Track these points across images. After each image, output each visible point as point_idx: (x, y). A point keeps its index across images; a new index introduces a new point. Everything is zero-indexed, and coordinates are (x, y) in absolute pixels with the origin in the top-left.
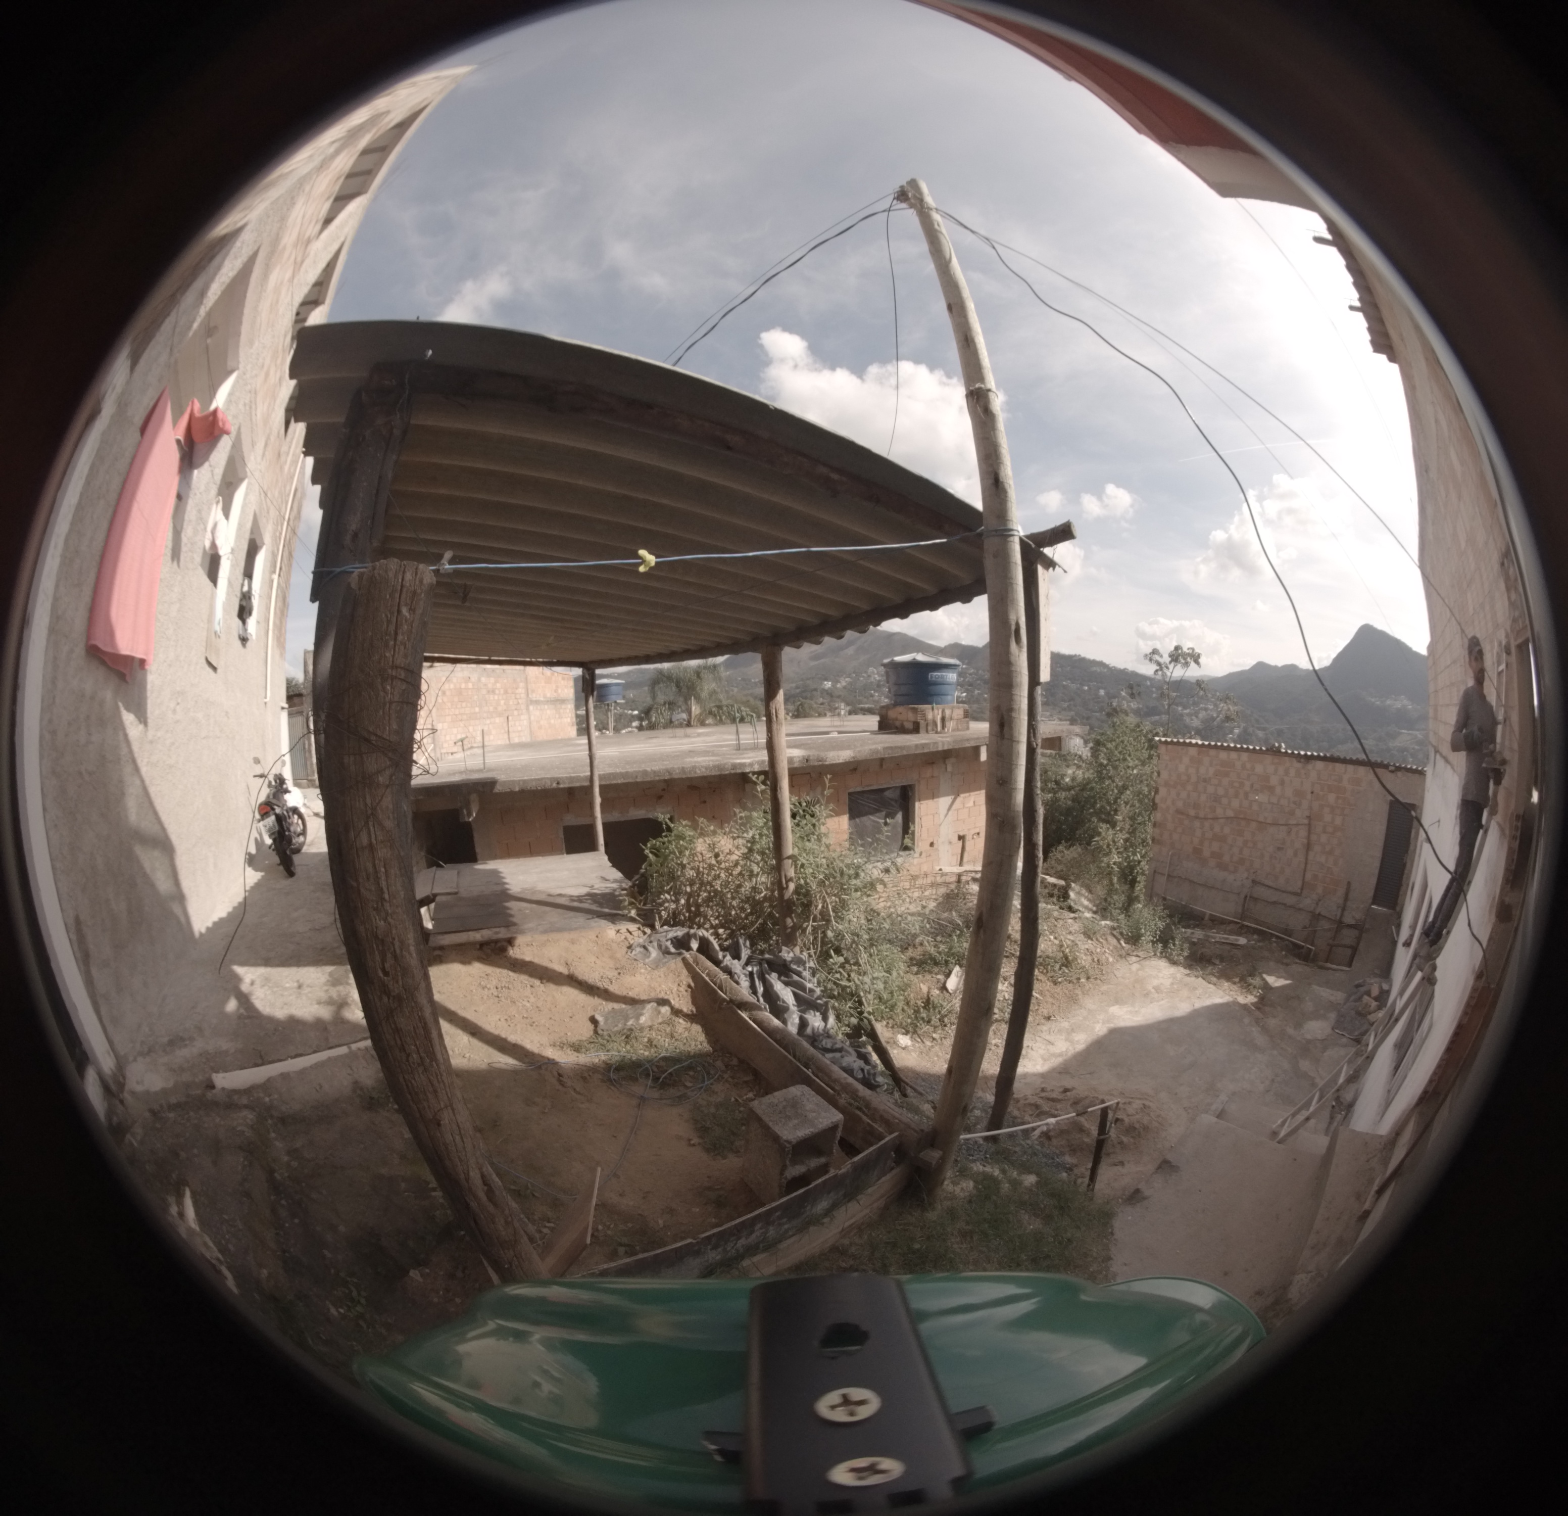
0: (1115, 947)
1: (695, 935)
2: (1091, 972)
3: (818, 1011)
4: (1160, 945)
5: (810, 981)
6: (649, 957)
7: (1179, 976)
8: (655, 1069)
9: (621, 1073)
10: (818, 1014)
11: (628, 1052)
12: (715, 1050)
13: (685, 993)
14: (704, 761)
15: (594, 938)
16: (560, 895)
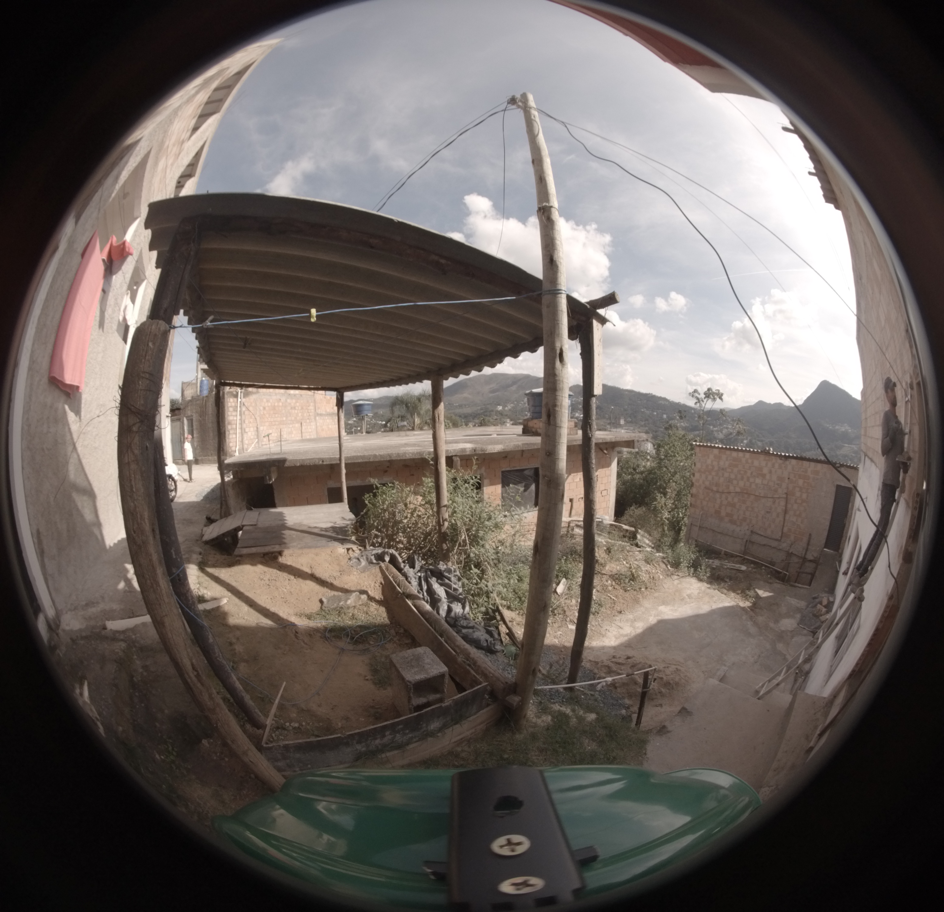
0: (664, 570)
1: (387, 553)
2: (648, 584)
3: (460, 602)
4: (692, 569)
5: (455, 584)
6: (360, 565)
7: (703, 588)
8: (353, 632)
9: (333, 634)
10: (459, 604)
11: (339, 621)
12: (391, 624)
13: (378, 587)
14: (411, 450)
15: (330, 553)
16: (316, 527)
